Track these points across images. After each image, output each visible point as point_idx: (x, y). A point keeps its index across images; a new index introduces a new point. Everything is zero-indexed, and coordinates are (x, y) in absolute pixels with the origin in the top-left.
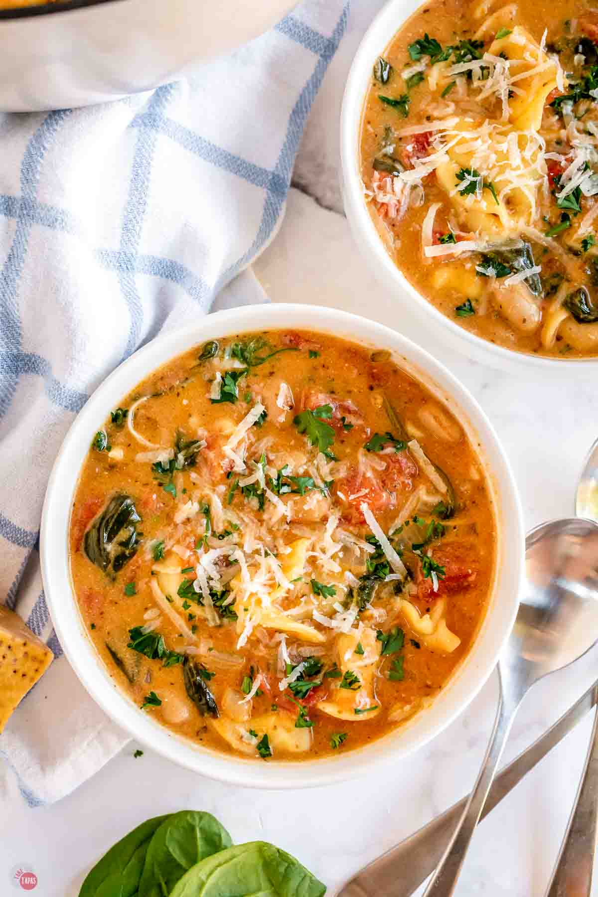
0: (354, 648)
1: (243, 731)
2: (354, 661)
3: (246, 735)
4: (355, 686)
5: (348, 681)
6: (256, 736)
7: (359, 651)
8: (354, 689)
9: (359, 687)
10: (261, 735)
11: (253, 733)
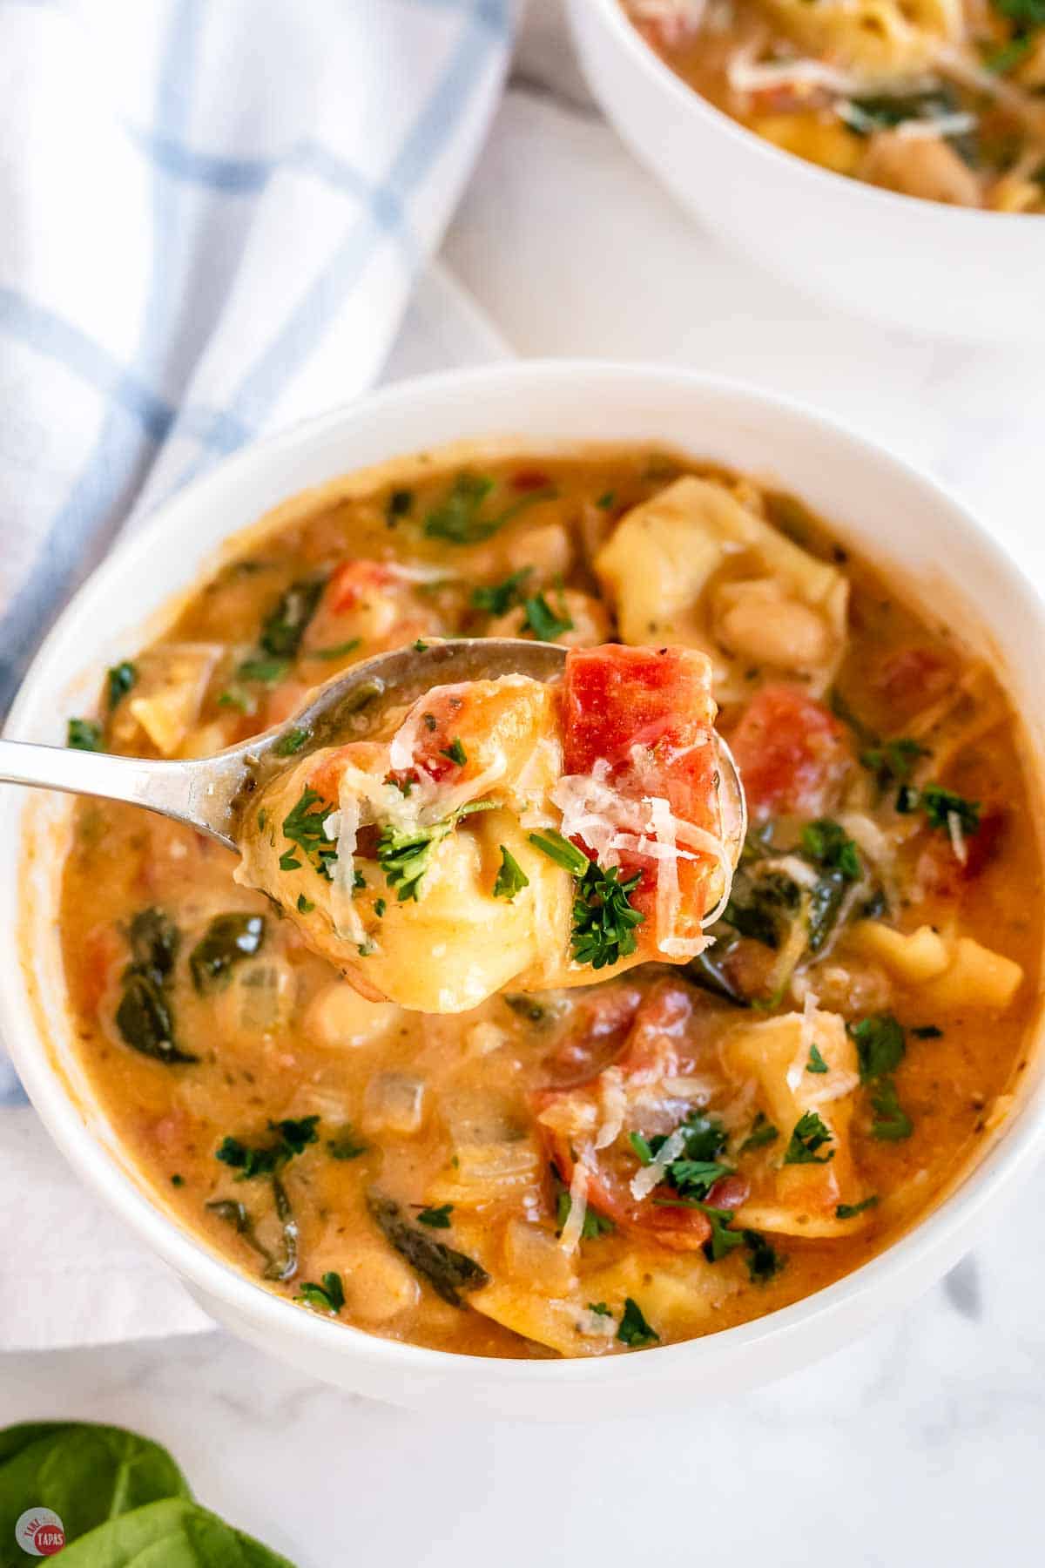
0: (802, 1061)
1: (577, 1312)
2: (810, 1092)
3: (587, 1319)
4: (822, 1152)
5: (806, 1141)
6: (609, 1314)
7: (817, 1066)
8: (819, 1160)
9: (831, 1154)
10: (619, 1308)
11: (600, 1309)
